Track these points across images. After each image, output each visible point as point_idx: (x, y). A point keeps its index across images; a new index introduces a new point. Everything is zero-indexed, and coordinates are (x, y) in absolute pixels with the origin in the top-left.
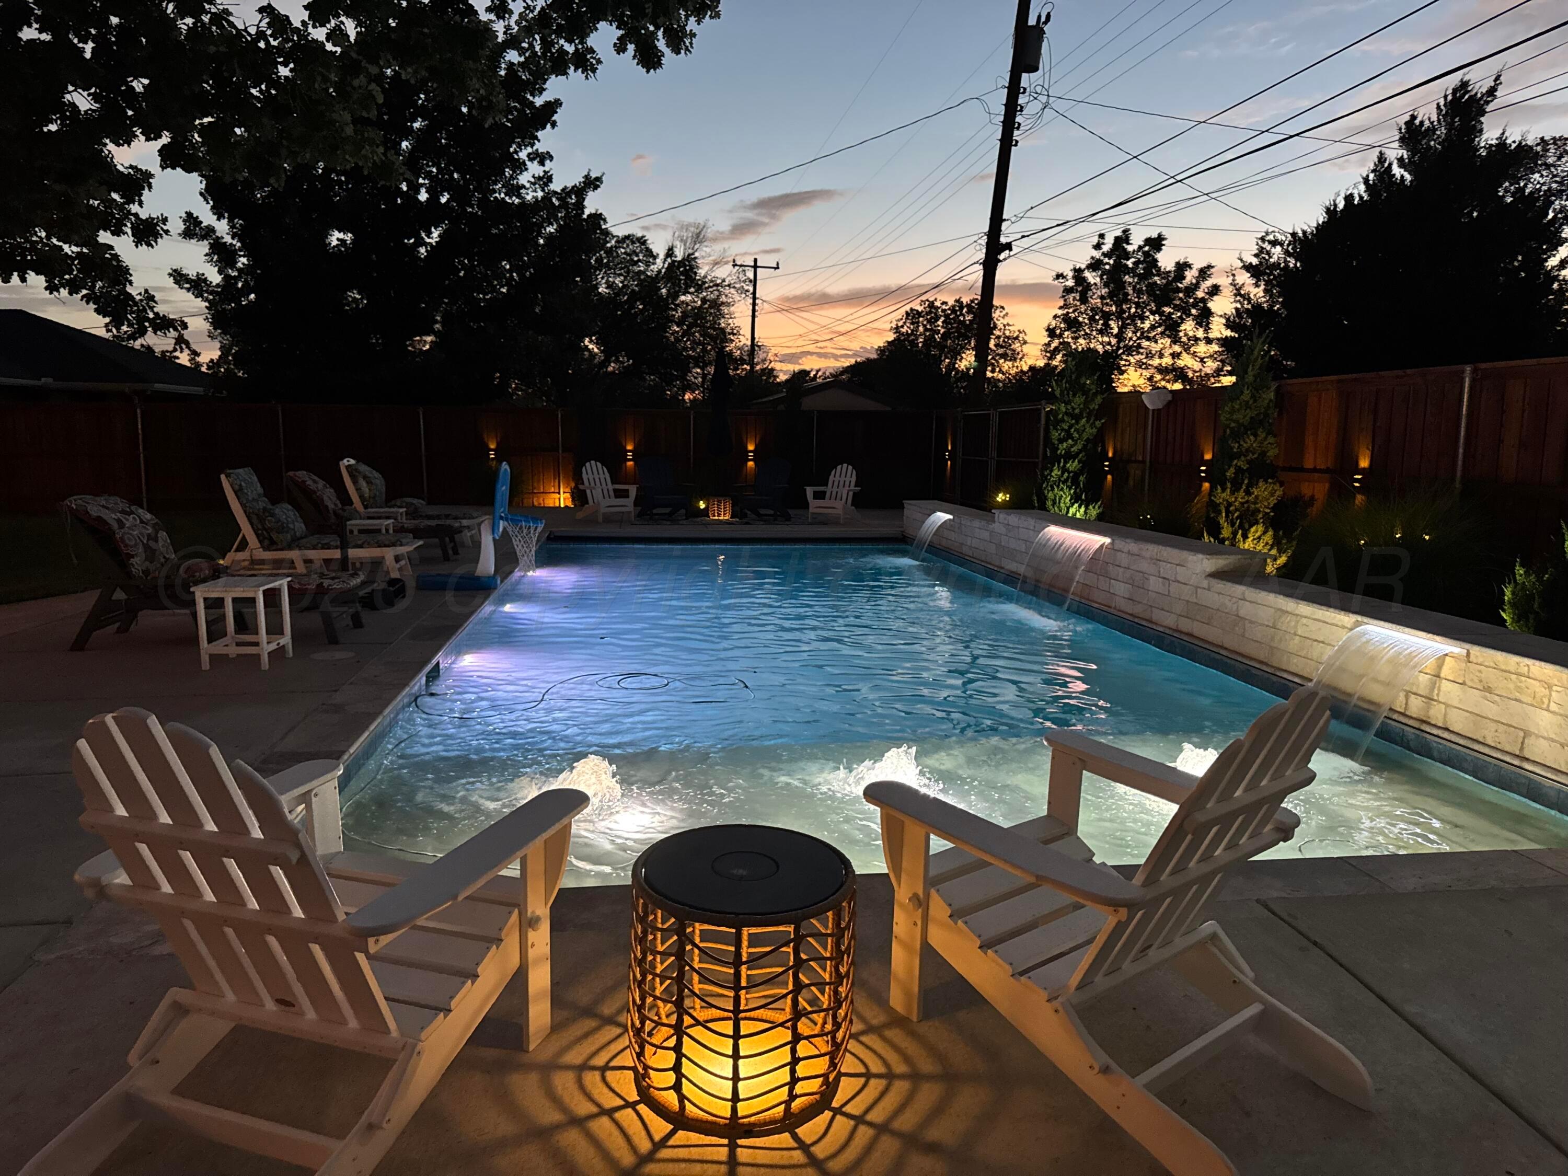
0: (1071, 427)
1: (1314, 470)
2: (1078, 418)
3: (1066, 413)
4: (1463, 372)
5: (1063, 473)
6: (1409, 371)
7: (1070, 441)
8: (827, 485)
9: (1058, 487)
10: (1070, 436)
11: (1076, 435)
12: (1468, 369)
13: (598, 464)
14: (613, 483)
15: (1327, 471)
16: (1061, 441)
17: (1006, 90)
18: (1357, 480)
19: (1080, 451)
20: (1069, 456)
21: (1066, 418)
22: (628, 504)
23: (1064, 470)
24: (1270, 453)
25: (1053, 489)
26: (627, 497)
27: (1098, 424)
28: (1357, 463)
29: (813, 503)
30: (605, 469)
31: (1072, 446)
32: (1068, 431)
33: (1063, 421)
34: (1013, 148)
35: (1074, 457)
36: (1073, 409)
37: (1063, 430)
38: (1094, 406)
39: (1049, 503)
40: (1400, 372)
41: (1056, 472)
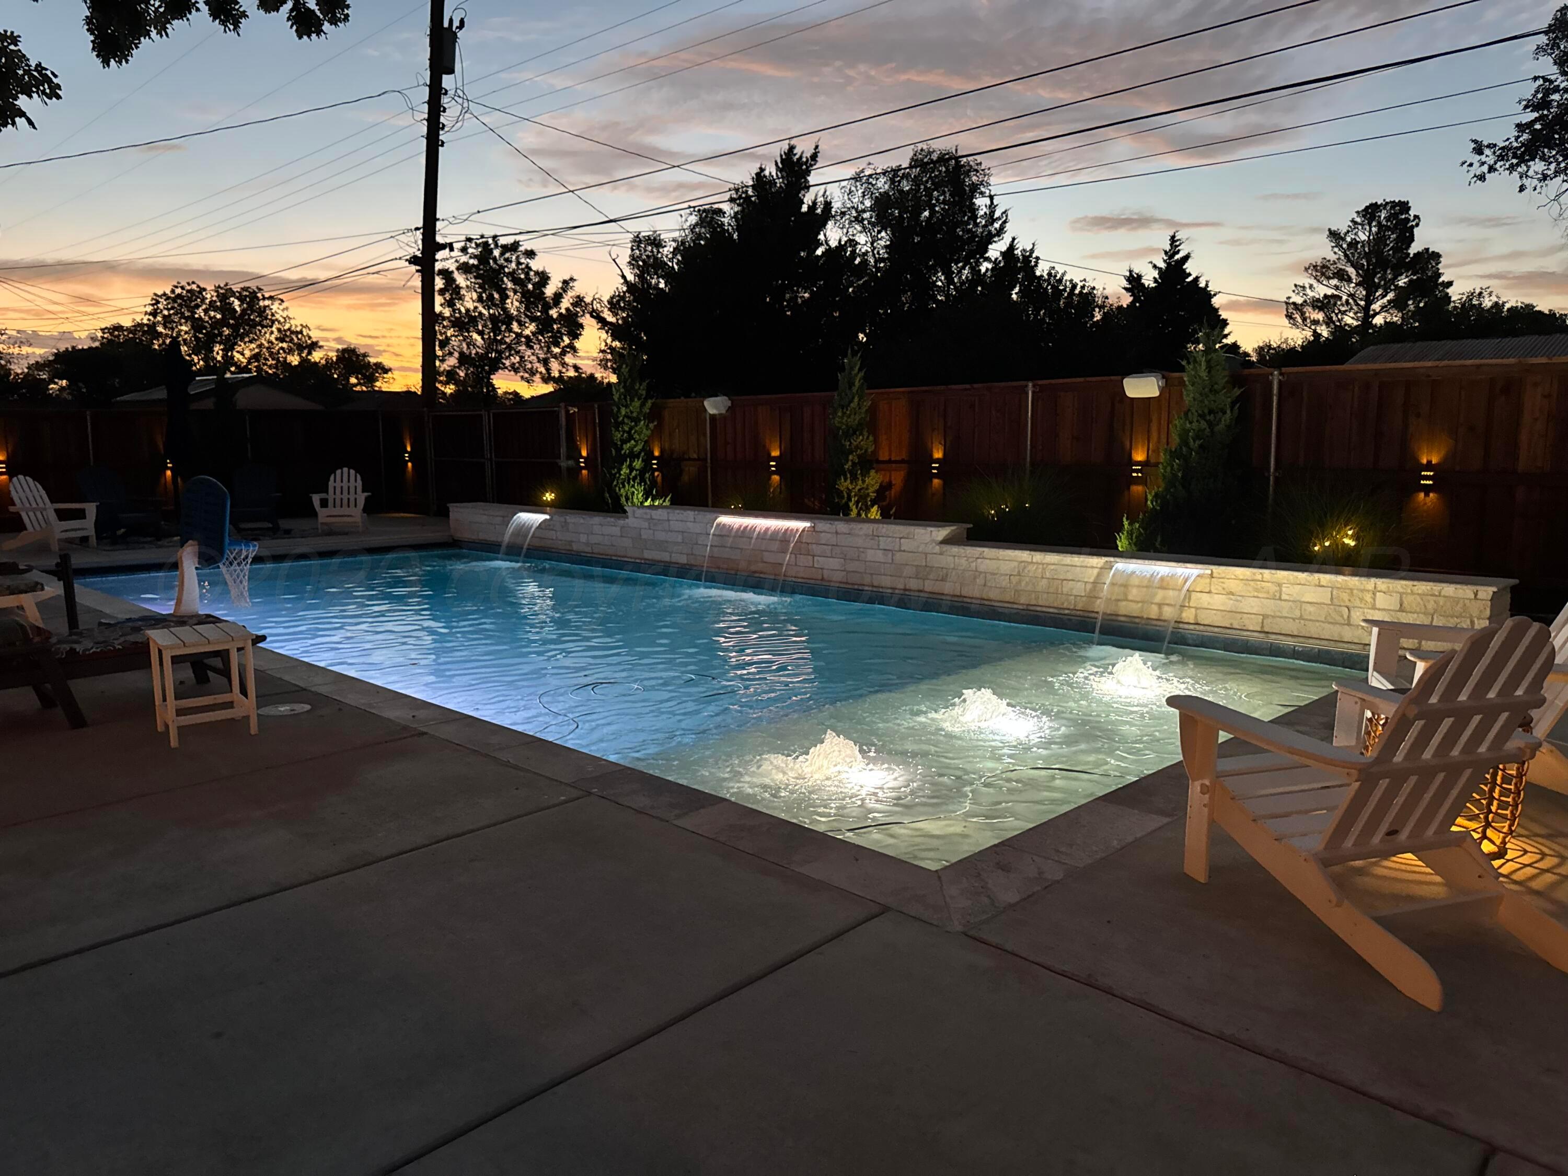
0: (631, 429)
1: (890, 461)
2: (637, 421)
3: (626, 416)
4: (1027, 386)
5: (631, 472)
6: (975, 386)
7: (633, 442)
8: (327, 492)
9: (629, 483)
10: (631, 438)
11: (636, 436)
12: (1030, 384)
13: (28, 478)
14: (52, 502)
15: (902, 461)
16: (624, 442)
17: (427, 89)
18: (935, 468)
19: (641, 451)
20: (633, 456)
21: (626, 420)
22: (87, 526)
23: (631, 469)
24: (870, 450)
25: (624, 486)
26: (84, 518)
27: (651, 425)
28: (931, 455)
29: (322, 513)
30: (38, 485)
31: (635, 446)
32: (629, 432)
33: (623, 423)
34: (440, 148)
35: (638, 457)
36: (632, 412)
37: (624, 431)
38: (646, 410)
39: (623, 500)
40: (968, 386)
41: (625, 471)
